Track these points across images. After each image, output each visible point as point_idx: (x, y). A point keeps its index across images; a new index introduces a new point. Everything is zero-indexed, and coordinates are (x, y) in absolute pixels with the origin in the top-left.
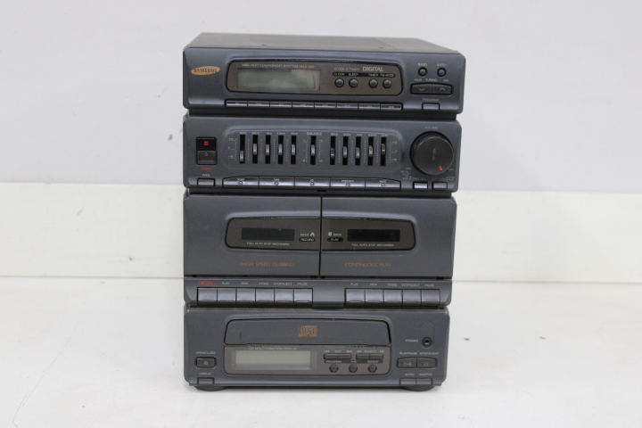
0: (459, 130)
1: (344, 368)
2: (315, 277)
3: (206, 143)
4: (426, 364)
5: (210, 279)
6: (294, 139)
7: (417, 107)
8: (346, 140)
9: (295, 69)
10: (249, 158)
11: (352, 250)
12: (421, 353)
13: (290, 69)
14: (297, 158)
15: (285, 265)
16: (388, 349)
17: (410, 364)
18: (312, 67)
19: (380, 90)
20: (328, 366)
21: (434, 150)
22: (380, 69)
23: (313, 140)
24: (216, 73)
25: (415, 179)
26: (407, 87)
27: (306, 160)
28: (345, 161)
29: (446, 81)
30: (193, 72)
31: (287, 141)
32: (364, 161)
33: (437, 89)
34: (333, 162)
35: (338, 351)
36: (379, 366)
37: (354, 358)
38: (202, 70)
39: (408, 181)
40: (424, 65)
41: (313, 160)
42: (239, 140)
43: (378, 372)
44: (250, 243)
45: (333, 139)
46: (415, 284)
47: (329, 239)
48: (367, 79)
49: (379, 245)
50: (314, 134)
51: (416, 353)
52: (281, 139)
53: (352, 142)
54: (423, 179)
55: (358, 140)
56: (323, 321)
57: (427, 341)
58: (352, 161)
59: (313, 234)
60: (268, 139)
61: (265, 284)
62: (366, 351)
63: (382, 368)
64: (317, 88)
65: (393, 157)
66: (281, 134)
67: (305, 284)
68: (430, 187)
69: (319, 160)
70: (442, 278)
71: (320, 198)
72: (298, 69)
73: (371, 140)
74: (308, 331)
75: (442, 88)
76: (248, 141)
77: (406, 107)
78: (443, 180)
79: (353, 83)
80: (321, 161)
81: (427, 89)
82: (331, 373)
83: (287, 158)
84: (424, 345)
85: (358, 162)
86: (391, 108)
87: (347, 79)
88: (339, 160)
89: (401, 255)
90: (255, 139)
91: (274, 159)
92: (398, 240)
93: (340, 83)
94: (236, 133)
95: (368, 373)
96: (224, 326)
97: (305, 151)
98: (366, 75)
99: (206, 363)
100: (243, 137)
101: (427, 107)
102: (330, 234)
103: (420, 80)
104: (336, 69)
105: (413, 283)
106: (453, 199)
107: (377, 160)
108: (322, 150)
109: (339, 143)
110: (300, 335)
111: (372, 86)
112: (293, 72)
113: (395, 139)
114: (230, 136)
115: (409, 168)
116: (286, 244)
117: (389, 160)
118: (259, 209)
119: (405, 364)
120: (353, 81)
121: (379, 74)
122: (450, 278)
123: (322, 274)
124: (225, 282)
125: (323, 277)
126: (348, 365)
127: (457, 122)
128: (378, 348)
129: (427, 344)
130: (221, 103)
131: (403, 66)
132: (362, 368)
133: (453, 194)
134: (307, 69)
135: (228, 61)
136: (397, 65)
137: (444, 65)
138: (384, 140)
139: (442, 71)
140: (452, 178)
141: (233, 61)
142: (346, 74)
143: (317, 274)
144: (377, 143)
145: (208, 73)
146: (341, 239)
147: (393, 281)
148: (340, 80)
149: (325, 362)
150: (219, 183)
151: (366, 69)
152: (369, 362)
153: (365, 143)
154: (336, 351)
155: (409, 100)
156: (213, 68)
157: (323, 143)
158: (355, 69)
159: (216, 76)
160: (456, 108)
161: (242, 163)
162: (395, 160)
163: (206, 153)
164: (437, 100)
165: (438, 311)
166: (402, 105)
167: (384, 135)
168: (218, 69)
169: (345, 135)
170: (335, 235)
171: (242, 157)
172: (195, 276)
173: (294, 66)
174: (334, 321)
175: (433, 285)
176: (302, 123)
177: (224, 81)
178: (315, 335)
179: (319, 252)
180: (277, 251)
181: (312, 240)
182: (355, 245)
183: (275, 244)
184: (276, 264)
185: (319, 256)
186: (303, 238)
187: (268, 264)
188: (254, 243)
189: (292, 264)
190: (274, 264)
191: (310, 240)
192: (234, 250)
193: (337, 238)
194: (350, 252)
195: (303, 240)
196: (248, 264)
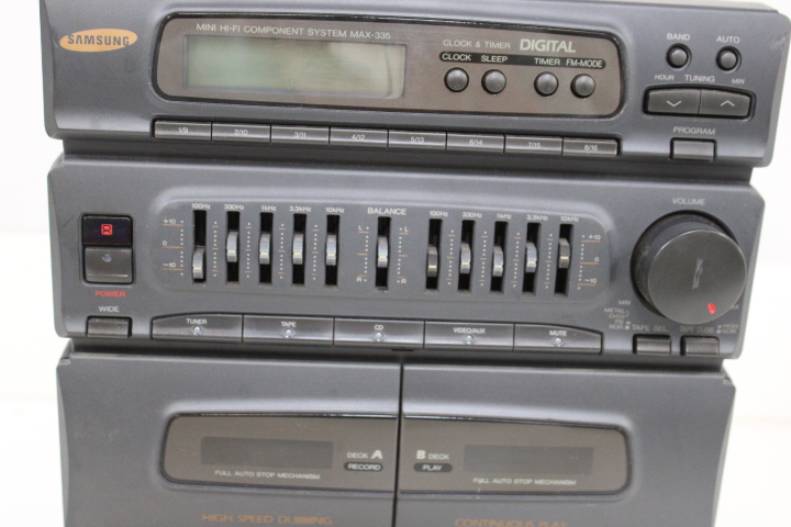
0: (757, 207)
3: (107, 230)
6: (333, 224)
7: (659, 148)
8: (468, 229)
9: (339, 41)
10: (218, 270)
11: (475, 493)
13: (325, 42)
14: (341, 274)
15: (312, 520)
18: (386, 36)
19: (563, 102)
21: (700, 263)
22: (566, 46)
23: (384, 226)
24: (127, 47)
25: (639, 328)
26: (634, 96)
27: (366, 277)
28: (464, 282)
29: (738, 82)
30: (64, 43)
31: (316, 227)
32: (514, 282)
33: (715, 103)
34: (432, 282)
38: (90, 40)
39: (622, 332)
40: (683, 38)
41: (382, 277)
42: (191, 225)
44: (221, 473)
45: (435, 226)
47: (418, 467)
48: (531, 71)
49: (540, 482)
50: (387, 213)
52: (300, 223)
53: (484, 235)
54: (658, 329)
55: (501, 229)
58: (481, 281)
59: (378, 454)
60: (267, 222)
64: (396, 94)
65: (587, 275)
66: (300, 210)
68: (676, 349)
69: (397, 279)
71: (396, 368)
72: (349, 41)
73: (533, 231)
75: (728, 100)
76: (215, 226)
77: (630, 147)
78: (710, 331)
79: (493, 83)
80: (404, 281)
81: (687, 102)
83: (315, 273)
85: (497, 284)
86: (591, 149)
87: (476, 71)
88: (449, 280)
90: (233, 220)
91: (282, 272)
92: (588, 469)
93: (458, 80)
94: (185, 206)
97: (360, 254)
98: (527, 60)
100: (200, 217)
101: (682, 150)
102: (421, 455)
103: (669, 77)
104: (448, 44)
106: (724, 372)
107: (546, 281)
108: (406, 255)
109: (451, 234)
111: (541, 91)
112: (334, 47)
113: (595, 228)
114: (168, 212)
115: (628, 303)
116: (312, 477)
117: (576, 282)
118: (244, 392)
120: (493, 76)
121: (563, 60)
127: (754, 190)
130: (143, 127)
131: (627, 38)
133: (727, 364)
134: (371, 42)
135: (159, 14)
136: (609, 37)
137: (734, 41)
138: (566, 231)
139: (728, 56)
140: (732, 328)
141: (175, 16)
142: (476, 58)
144: (549, 237)
145: (104, 48)
146: (446, 467)
148: (458, 73)
150: (141, 329)
151: (530, 45)
153: (516, 236)
155: (639, 129)
156: (120, 33)
157: (409, 235)
158: (499, 44)
159: (127, 55)
160: (758, 153)
161: (197, 281)
162: (594, 281)
163: (108, 256)
164: (710, 133)
166: (618, 140)
167: (566, 219)
168: (132, 38)
169: (468, 216)
170: (434, 457)
171: (198, 268)
173: (336, 30)
176: (356, 184)
177: (147, 67)
179: (392, 496)
180: (290, 492)
181: (375, 467)
182: (481, 481)
183: (284, 475)
184: (287, 520)
185: (391, 503)
186: (354, 463)
187: (268, 519)
188: (233, 473)
189: (327, 521)
190: (283, 519)
191: (370, 467)
192: (182, 487)
193: (437, 464)
194: (469, 497)
195: (354, 466)
196: (218, 518)
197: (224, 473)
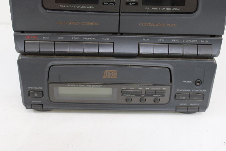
1: (136, 100)
2: (116, 34)
4: (196, 98)
5: (34, 34)
11: (146, 13)
12: (193, 91)
15: (92, 24)
16: (169, 87)
17: (184, 98)
20: (125, 98)
35: (132, 87)
36: (161, 98)
37: (143, 93)
43: (160, 102)
44: (62, 6)
46: (193, 40)
47: (127, 3)
49: (168, 9)
51: (189, 90)
56: (121, 67)
57: (198, 82)
61: (77, 39)
62: (153, 89)
63: (164, 100)
67: (108, 39)
70: (214, 36)
74: (110, 74)
82: (126, 103)
84: (196, 85)
89: (185, 17)
92: (184, 5)
95: (153, 103)
96: (47, 70)
99: (36, 95)
105: (192, 39)
110: (104, 77)
116: (92, 7)
119: (181, 98)
122: (221, 36)
123: (121, 32)
124: (46, 36)
125: (122, 34)
126: (139, 98)
128: (161, 86)
129: (198, 84)
132: (149, 100)
143: (117, 31)
146: (136, 4)
147: (177, 37)
149: (122, 95)
152: (155, 96)
154: (131, 88)
165: (209, 61)
172: (23, 32)
174: (129, 67)
175: (207, 42)
178: (115, 77)
179: (118, 14)
180: (85, 13)
181: (113, 4)
182: (148, 9)
183: (83, 7)
184: (84, 23)
185: (118, 17)
186: (106, 2)
187: (78, 23)
188: (66, 6)
189: (97, 24)
190: (83, 23)
191: (111, 4)
192: (50, 11)
193: (133, 3)
194: (144, 14)
195: (106, 3)
196: (62, 23)
197: (63, 6)
